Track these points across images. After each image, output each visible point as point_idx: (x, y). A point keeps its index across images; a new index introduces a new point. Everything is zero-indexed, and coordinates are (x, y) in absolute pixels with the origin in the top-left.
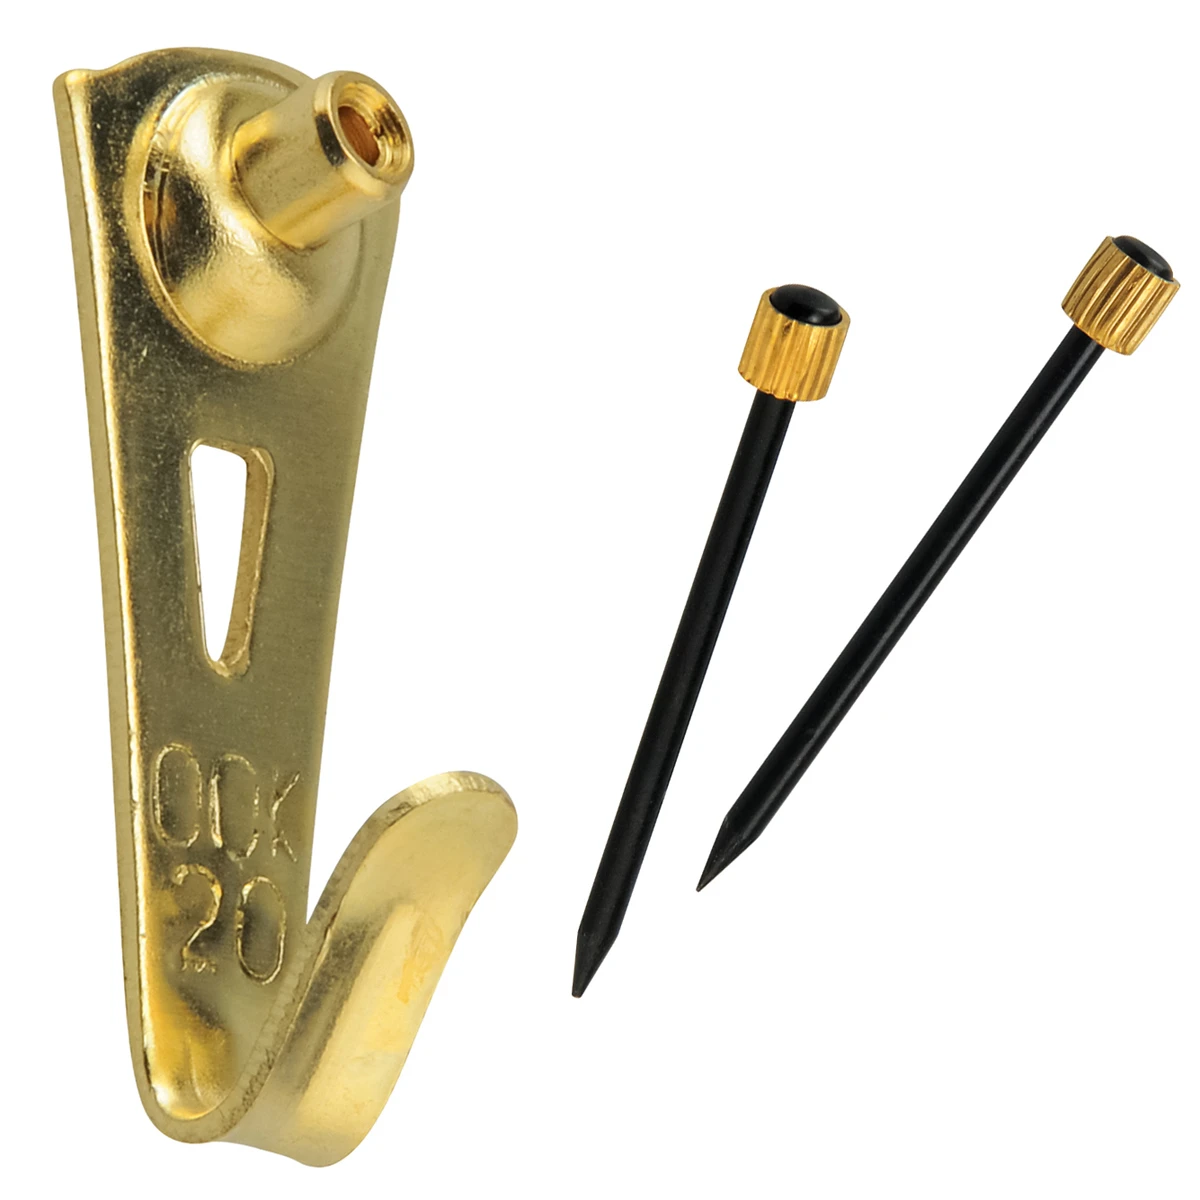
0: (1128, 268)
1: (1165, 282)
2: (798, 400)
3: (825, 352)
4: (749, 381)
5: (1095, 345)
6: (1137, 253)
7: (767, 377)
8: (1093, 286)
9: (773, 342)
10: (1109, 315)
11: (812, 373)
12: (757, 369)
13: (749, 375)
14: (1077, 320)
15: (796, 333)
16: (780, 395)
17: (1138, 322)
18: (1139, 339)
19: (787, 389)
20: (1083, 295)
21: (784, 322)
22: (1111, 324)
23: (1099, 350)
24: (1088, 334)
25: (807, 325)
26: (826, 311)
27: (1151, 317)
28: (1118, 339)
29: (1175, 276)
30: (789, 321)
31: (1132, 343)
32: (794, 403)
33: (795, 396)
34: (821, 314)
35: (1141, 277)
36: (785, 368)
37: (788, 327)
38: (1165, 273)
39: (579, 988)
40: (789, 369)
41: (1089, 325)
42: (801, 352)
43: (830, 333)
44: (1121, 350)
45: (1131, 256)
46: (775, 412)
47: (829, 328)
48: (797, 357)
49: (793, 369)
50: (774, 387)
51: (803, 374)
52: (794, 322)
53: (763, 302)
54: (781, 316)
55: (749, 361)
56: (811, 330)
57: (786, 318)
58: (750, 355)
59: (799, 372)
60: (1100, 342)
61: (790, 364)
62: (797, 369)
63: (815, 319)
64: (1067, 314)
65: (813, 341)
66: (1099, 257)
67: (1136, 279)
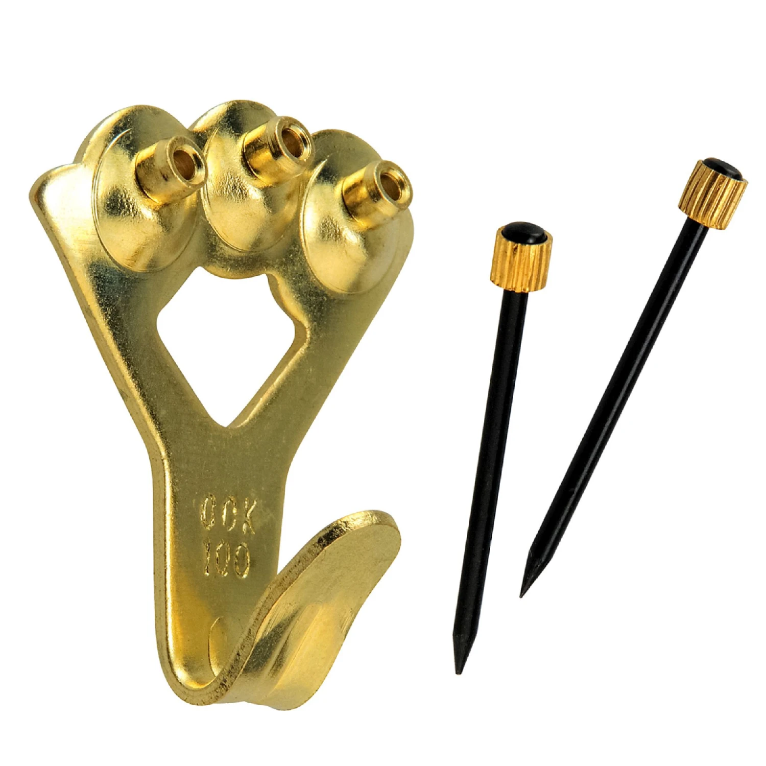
0: (715, 177)
1: (738, 182)
2: (529, 291)
3: (540, 260)
4: (498, 285)
5: (703, 227)
6: (718, 167)
7: (508, 281)
8: (695, 192)
9: (508, 259)
10: (708, 208)
11: (535, 273)
12: (501, 277)
13: (497, 281)
14: (689, 214)
15: (521, 251)
16: (518, 291)
17: (727, 208)
18: (728, 219)
19: (522, 286)
20: (690, 198)
21: (512, 246)
22: (710, 213)
23: (706, 229)
24: (698, 221)
25: (527, 245)
26: (537, 235)
27: (733, 204)
28: (716, 221)
29: (744, 177)
30: (516, 245)
31: (725, 222)
32: (528, 294)
33: (527, 290)
34: (534, 237)
35: (723, 181)
36: (518, 273)
37: (516, 248)
38: (738, 176)
40: (521, 274)
41: (697, 216)
42: (526, 262)
43: (542, 248)
44: (719, 227)
45: (715, 170)
46: (517, 301)
47: (541, 245)
48: (524, 265)
49: (523, 273)
50: (514, 286)
51: (530, 275)
52: (519, 244)
53: (498, 237)
54: (510, 242)
55: (496, 273)
56: (530, 248)
57: (513, 243)
58: (496, 269)
59: (527, 275)
60: (705, 225)
61: (521, 271)
62: (525, 273)
63: (531, 241)
64: (683, 211)
65: (532, 254)
66: (696, 173)
67: (721, 183)
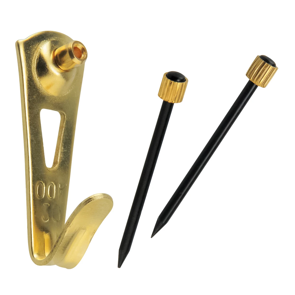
0: (264, 64)
1: (274, 67)
2: (175, 103)
3: (181, 89)
4: (161, 98)
5: (255, 85)
6: (266, 60)
7: (166, 97)
8: (254, 69)
9: (167, 87)
10: (259, 77)
11: (178, 95)
12: (163, 95)
13: (161, 96)
14: (250, 79)
15: (173, 84)
16: (170, 102)
17: (267, 78)
18: (267, 83)
19: (171, 100)
20: (252, 72)
21: (170, 82)
22: (260, 79)
23: (256, 87)
24: (253, 82)
25: (176, 82)
26: (182, 78)
27: (270, 77)
28: (262, 83)
29: (276, 66)
30: (171, 81)
31: (265, 84)
32: (174, 104)
33: (174, 102)
34: (180, 79)
35: (267, 66)
36: (171, 94)
37: (171, 83)
38: (274, 65)
39: (120, 265)
40: (172, 95)
41: (253, 80)
42: (175, 90)
43: (183, 84)
44: (262, 86)
45: (264, 60)
46: (168, 107)
47: (182, 83)
48: (174, 91)
49: (173, 95)
50: (168, 99)
51: (176, 96)
52: (173, 81)
53: (164, 76)
54: (169, 80)
55: (161, 92)
56: (178, 84)
57: (170, 80)
58: (161, 91)
59: (175, 95)
60: (257, 84)
61: (172, 93)
62: (174, 94)
63: (178, 81)
64: (248, 77)
65: (178, 86)
66: (256, 61)
67: (266, 67)
